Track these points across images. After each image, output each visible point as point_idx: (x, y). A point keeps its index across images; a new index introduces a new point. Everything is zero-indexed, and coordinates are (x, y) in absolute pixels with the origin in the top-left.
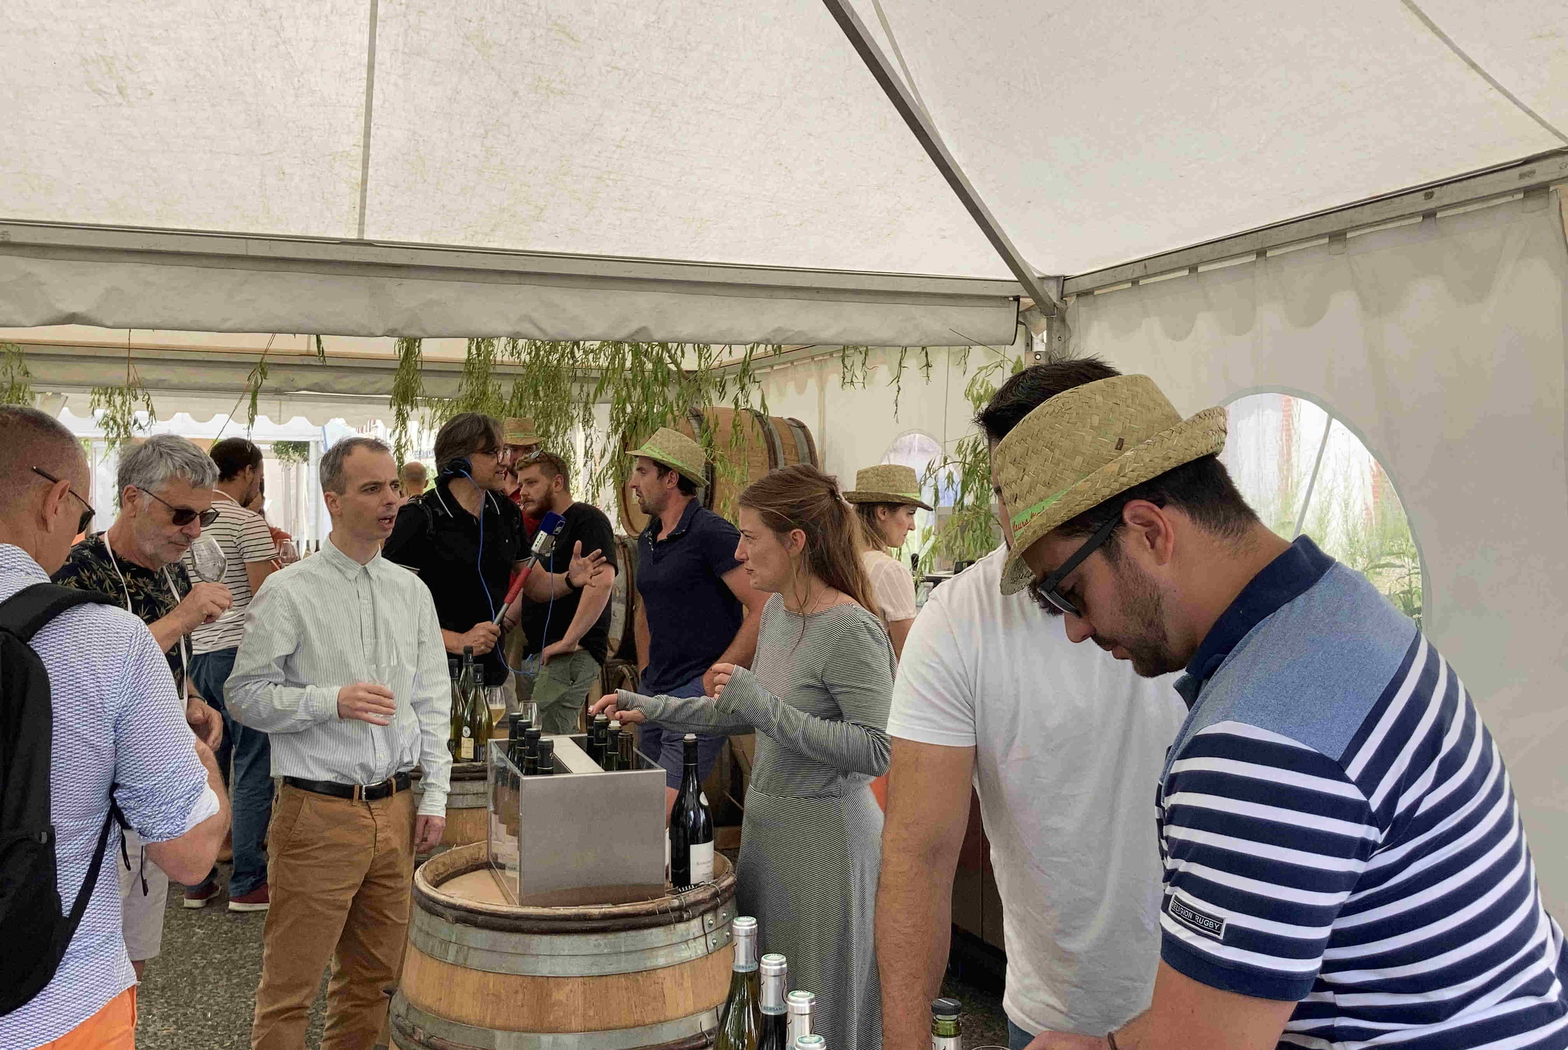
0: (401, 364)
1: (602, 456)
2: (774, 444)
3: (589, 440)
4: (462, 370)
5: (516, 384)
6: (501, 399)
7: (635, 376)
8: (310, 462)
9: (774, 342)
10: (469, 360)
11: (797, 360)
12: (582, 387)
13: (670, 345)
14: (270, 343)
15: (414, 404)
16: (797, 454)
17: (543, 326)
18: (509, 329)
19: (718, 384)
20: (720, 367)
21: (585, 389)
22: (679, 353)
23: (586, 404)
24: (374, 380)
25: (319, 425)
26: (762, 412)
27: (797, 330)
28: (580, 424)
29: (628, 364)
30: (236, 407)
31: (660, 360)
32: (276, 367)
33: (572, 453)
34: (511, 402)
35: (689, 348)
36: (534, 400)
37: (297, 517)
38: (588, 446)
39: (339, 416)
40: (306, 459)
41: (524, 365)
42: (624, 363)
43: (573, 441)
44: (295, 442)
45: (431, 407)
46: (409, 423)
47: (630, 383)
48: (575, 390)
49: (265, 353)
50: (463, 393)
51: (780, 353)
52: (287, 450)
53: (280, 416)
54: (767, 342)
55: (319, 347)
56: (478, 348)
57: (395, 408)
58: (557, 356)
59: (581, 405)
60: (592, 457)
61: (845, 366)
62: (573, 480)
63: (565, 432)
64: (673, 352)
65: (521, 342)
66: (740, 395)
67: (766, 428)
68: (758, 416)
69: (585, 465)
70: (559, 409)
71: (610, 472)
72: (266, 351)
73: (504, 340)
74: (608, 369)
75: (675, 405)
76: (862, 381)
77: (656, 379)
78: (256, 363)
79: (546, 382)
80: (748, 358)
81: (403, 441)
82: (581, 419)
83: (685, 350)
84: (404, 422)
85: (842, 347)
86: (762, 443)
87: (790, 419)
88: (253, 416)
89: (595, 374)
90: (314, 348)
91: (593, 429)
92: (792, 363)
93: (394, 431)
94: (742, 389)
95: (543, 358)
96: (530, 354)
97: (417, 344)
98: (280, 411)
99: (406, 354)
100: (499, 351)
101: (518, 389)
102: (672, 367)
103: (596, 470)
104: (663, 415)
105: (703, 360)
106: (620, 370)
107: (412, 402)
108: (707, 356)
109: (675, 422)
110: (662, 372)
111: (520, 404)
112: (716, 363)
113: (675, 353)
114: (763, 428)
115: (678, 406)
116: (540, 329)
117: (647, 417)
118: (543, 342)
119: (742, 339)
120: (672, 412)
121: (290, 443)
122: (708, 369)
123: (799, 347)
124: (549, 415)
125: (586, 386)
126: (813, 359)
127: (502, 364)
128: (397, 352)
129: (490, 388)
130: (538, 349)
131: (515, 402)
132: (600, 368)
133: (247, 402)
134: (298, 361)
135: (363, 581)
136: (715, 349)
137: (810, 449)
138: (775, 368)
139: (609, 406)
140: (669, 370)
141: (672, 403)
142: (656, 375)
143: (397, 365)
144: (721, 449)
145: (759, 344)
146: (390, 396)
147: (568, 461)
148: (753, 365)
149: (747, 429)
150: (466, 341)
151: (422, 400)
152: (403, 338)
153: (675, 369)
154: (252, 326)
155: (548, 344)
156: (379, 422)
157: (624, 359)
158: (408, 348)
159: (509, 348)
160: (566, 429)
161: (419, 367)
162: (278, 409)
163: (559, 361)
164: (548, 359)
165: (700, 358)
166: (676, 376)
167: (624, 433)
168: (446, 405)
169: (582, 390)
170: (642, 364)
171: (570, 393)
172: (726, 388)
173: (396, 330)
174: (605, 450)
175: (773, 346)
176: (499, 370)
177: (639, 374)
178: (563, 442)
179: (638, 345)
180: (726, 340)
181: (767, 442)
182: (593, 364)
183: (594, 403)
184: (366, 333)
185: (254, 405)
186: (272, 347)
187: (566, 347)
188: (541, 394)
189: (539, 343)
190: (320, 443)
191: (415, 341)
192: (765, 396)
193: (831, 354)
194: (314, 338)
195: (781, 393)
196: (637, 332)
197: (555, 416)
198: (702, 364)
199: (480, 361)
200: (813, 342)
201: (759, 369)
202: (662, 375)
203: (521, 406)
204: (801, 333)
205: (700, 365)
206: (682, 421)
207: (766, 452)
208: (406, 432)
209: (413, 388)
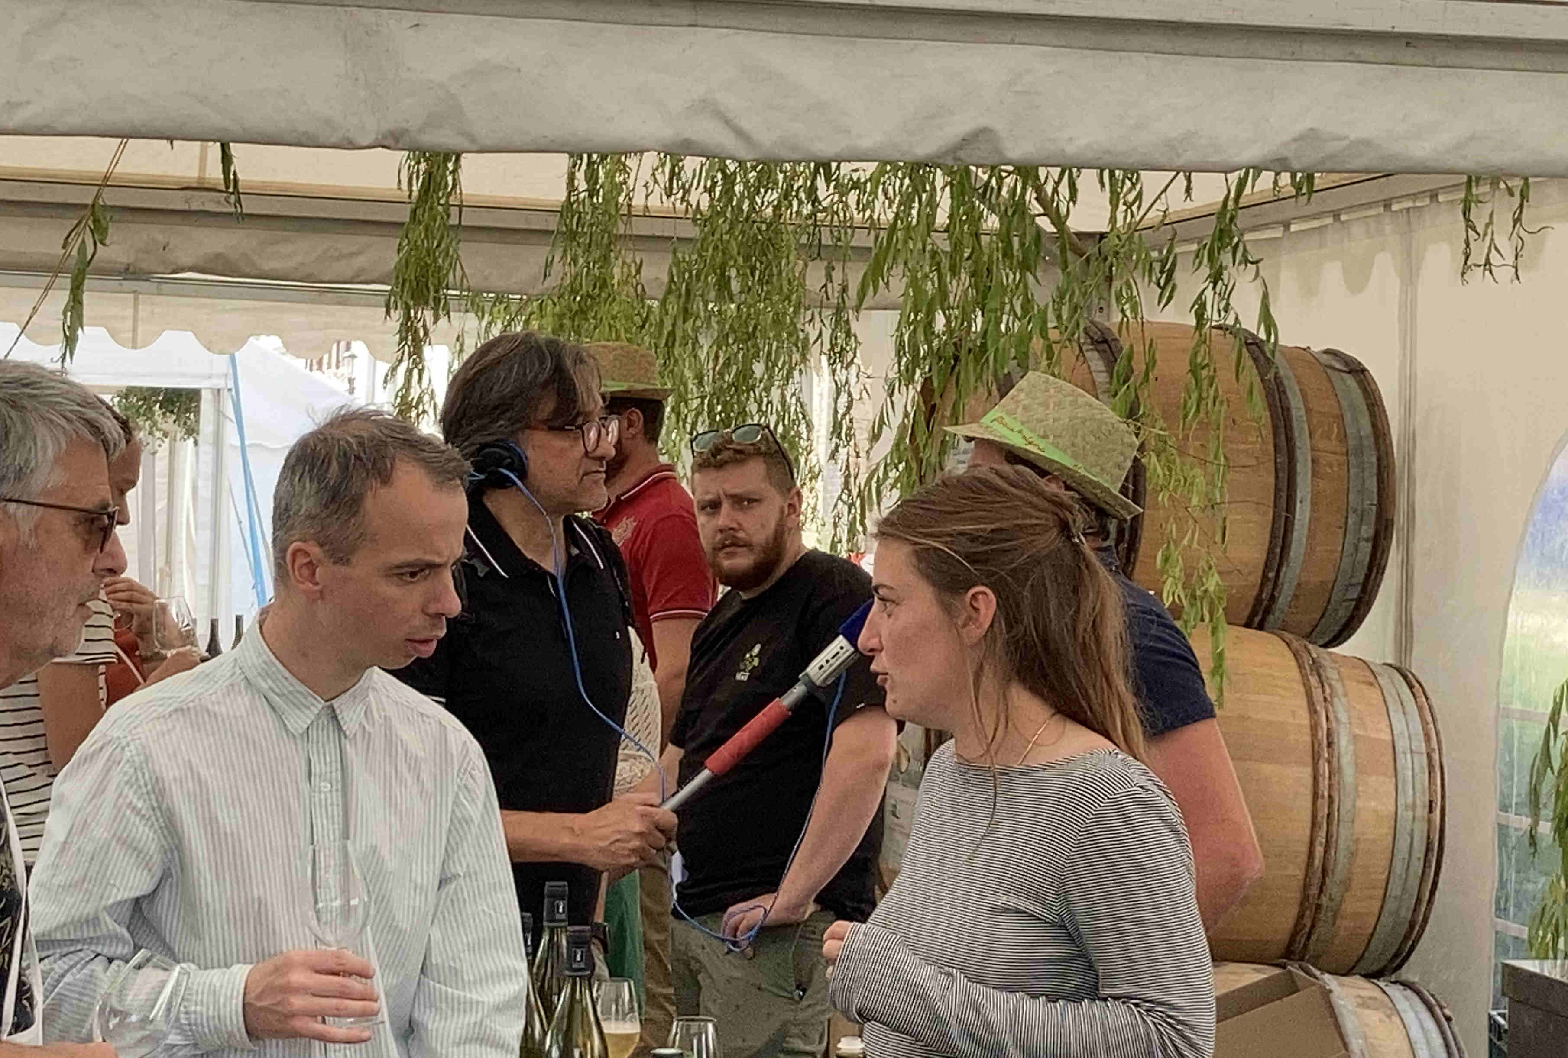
0: (414, 212)
1: (875, 437)
2: (1286, 411)
3: (843, 399)
4: (553, 227)
5: (677, 263)
6: (641, 297)
7: (957, 246)
8: (200, 439)
9: (1296, 165)
10: (569, 203)
11: (1351, 208)
12: (830, 269)
13: (1042, 172)
14: (115, 161)
15: (440, 307)
16: (1343, 438)
17: (745, 124)
18: (667, 133)
19: (1157, 267)
20: (1163, 223)
21: (837, 276)
22: (1064, 190)
23: (839, 311)
24: (354, 249)
25: (221, 353)
26: (1262, 336)
27: (1353, 136)
28: (824, 358)
29: (942, 218)
30: (35, 310)
31: (1019, 207)
32: (128, 216)
33: (803, 428)
34: (663, 303)
35: (1087, 180)
36: (719, 299)
37: (168, 562)
38: (841, 411)
39: (269, 331)
40: (191, 431)
41: (697, 217)
42: (931, 218)
43: (805, 399)
44: (167, 389)
45: (480, 312)
46: (427, 350)
47: (945, 263)
48: (815, 278)
49: (105, 182)
50: (553, 281)
51: (1311, 192)
52: (150, 409)
53: (134, 330)
54: (1279, 165)
55: (226, 171)
56: (591, 177)
57: (397, 315)
58: (773, 196)
59: (828, 312)
60: (850, 436)
61: (1470, 225)
62: (805, 492)
63: (789, 375)
64: (1049, 188)
65: (691, 164)
66: (1209, 293)
67: (1270, 376)
68: (1252, 344)
69: (833, 456)
70: (777, 321)
71: (893, 474)
72: (106, 178)
73: (650, 159)
74: (893, 229)
75: (1051, 315)
76: (1510, 260)
77: (1007, 253)
78: (85, 206)
79: (747, 258)
80: (1231, 204)
81: (415, 393)
82: (827, 347)
83: (1078, 182)
84: (417, 351)
85: (1465, 178)
86: (1259, 408)
87: (1327, 352)
88: (73, 329)
89: (863, 239)
90: (215, 173)
91: (853, 369)
92: (1336, 216)
93: (394, 369)
94: (1216, 278)
95: (741, 202)
96: (710, 191)
97: (450, 166)
98: (135, 320)
99: (425, 190)
100: (640, 183)
101: (681, 274)
102: (1045, 224)
103: (857, 465)
104: (1024, 339)
105: (1122, 207)
106: (922, 228)
107: (437, 300)
108: (1131, 198)
109: (1050, 358)
110: (1022, 237)
111: (686, 310)
112: (1154, 216)
113: (1055, 190)
114: (1262, 376)
115: (1059, 317)
116: (740, 133)
117: (984, 345)
118: (741, 163)
119: (1215, 158)
120: (1044, 334)
121: (155, 391)
122: (1133, 228)
123: (1357, 177)
124: (752, 336)
125: (838, 266)
126: (1387, 206)
127: (647, 214)
128: (405, 185)
129: (617, 271)
130: (729, 180)
131: (673, 308)
132: (873, 225)
133: (61, 297)
134: (177, 202)
135: (324, 736)
136: (1150, 182)
137: (1374, 426)
138: (1293, 228)
139: (894, 316)
140: (1039, 231)
141: (1043, 313)
142: (1010, 244)
143: (404, 215)
144: (1161, 423)
145: (1258, 170)
146: (389, 288)
147: (794, 446)
148: (1242, 221)
149: (1225, 375)
150: (563, 161)
151: (461, 297)
152: (420, 152)
153: (1050, 228)
154: (74, 121)
155: (754, 168)
156: (358, 347)
157: (932, 204)
158: (429, 175)
159: (663, 179)
160: (791, 370)
161: (454, 221)
162: (129, 312)
163: (777, 208)
164: (752, 203)
165: (1114, 203)
166: (1056, 249)
167: (927, 381)
168: (513, 308)
169: (829, 278)
170: (975, 219)
171: (802, 285)
172: (1178, 276)
173: (404, 132)
174: (882, 422)
175: (1293, 177)
176: (641, 228)
177: (968, 240)
178: (783, 402)
179: (968, 172)
180: (1179, 162)
181: (1271, 407)
182: (858, 217)
183: (857, 309)
184: (333, 140)
185: (75, 305)
186: (119, 169)
187: (795, 175)
188: (735, 286)
189: (732, 166)
190: (225, 394)
191: (447, 159)
192: (1271, 299)
193: (1434, 196)
194: (215, 150)
195: (1309, 290)
196: (966, 141)
197: (765, 337)
198: (1120, 217)
199: (594, 207)
200: (1391, 167)
201: (1255, 228)
202: (1022, 244)
203: (686, 313)
204: (1367, 143)
205: (1113, 219)
206: (1068, 355)
207: (1267, 432)
208: (421, 372)
209: (440, 268)
